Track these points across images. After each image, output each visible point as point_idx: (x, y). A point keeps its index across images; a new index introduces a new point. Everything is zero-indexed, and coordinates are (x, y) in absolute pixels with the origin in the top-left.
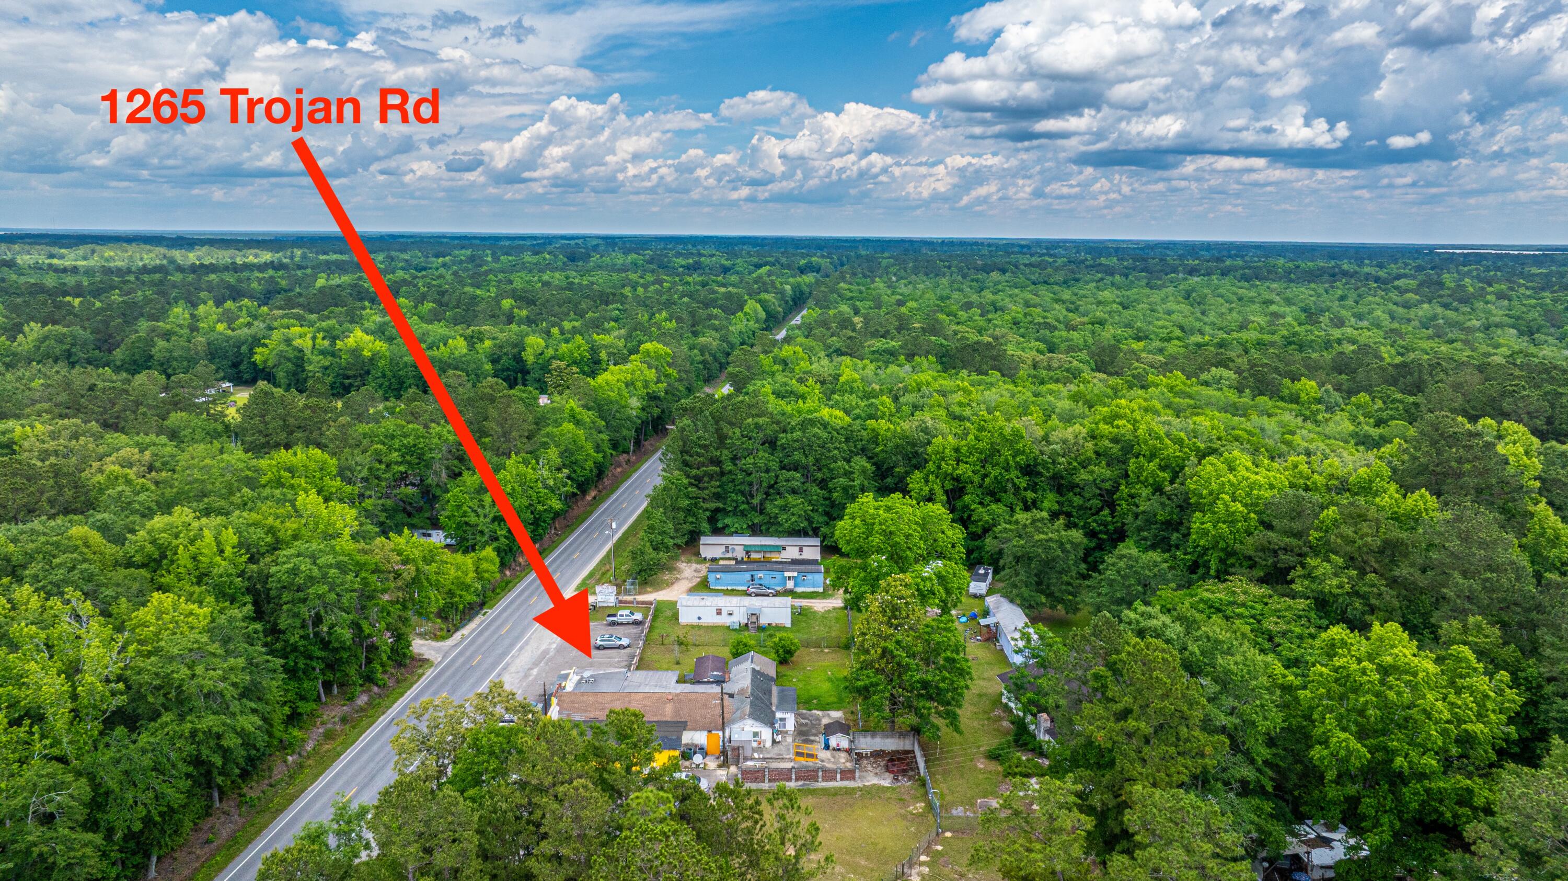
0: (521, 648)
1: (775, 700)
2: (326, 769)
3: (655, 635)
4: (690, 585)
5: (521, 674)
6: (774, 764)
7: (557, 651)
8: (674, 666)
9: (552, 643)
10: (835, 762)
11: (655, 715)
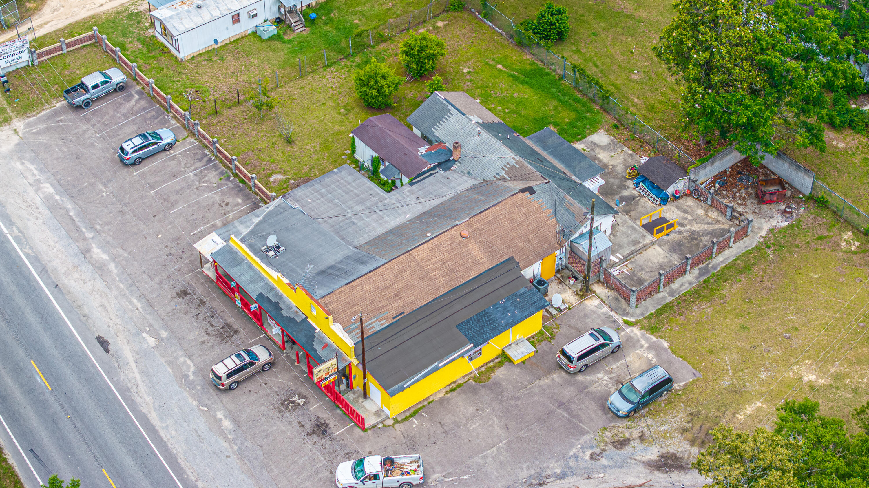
1: (556, 163)
5: (88, 268)
6: (639, 259)
7: (71, 197)
8: (289, 149)
9: (37, 185)
10: (697, 220)
11: (469, 269)
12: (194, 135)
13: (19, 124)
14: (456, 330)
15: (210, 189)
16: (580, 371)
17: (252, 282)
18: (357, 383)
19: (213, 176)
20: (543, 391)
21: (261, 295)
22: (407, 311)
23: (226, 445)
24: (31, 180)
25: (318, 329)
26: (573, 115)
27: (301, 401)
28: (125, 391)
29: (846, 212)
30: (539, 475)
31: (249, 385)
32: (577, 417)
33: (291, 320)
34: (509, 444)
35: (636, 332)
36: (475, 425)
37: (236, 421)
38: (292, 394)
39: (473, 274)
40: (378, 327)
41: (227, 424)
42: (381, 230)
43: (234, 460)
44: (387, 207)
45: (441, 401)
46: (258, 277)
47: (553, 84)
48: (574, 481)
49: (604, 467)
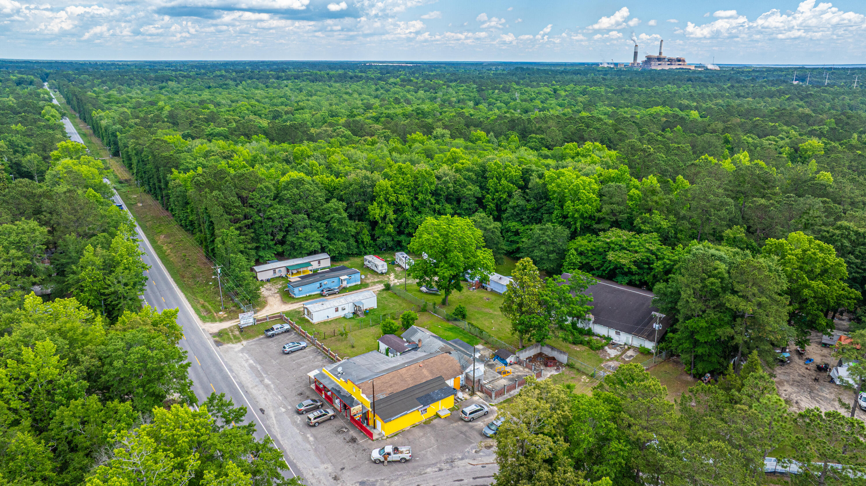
1: (461, 348)
4: (279, 298)
5: (262, 386)
6: (496, 383)
7: (260, 364)
8: (353, 349)
9: (247, 360)
10: (520, 371)
11: (422, 378)
12: (314, 345)
13: (244, 343)
14: (416, 400)
15: (318, 361)
16: (470, 421)
17: (330, 384)
18: (371, 422)
19: (320, 358)
20: (454, 428)
21: (333, 388)
22: (395, 392)
23: (309, 446)
24: (245, 359)
25: (356, 399)
26: (468, 340)
27: (346, 430)
28: (268, 427)
29: (582, 370)
30: (451, 459)
31: (324, 425)
32: (469, 437)
33: (344, 396)
34: (438, 448)
35: (494, 408)
36: (423, 440)
37: (315, 438)
38: (342, 428)
39: (424, 381)
40: (381, 397)
41: (311, 439)
42: (387, 368)
43: (312, 452)
44: (390, 362)
45: (408, 431)
46: (333, 382)
47: (460, 331)
48: (467, 461)
49: (481, 456)
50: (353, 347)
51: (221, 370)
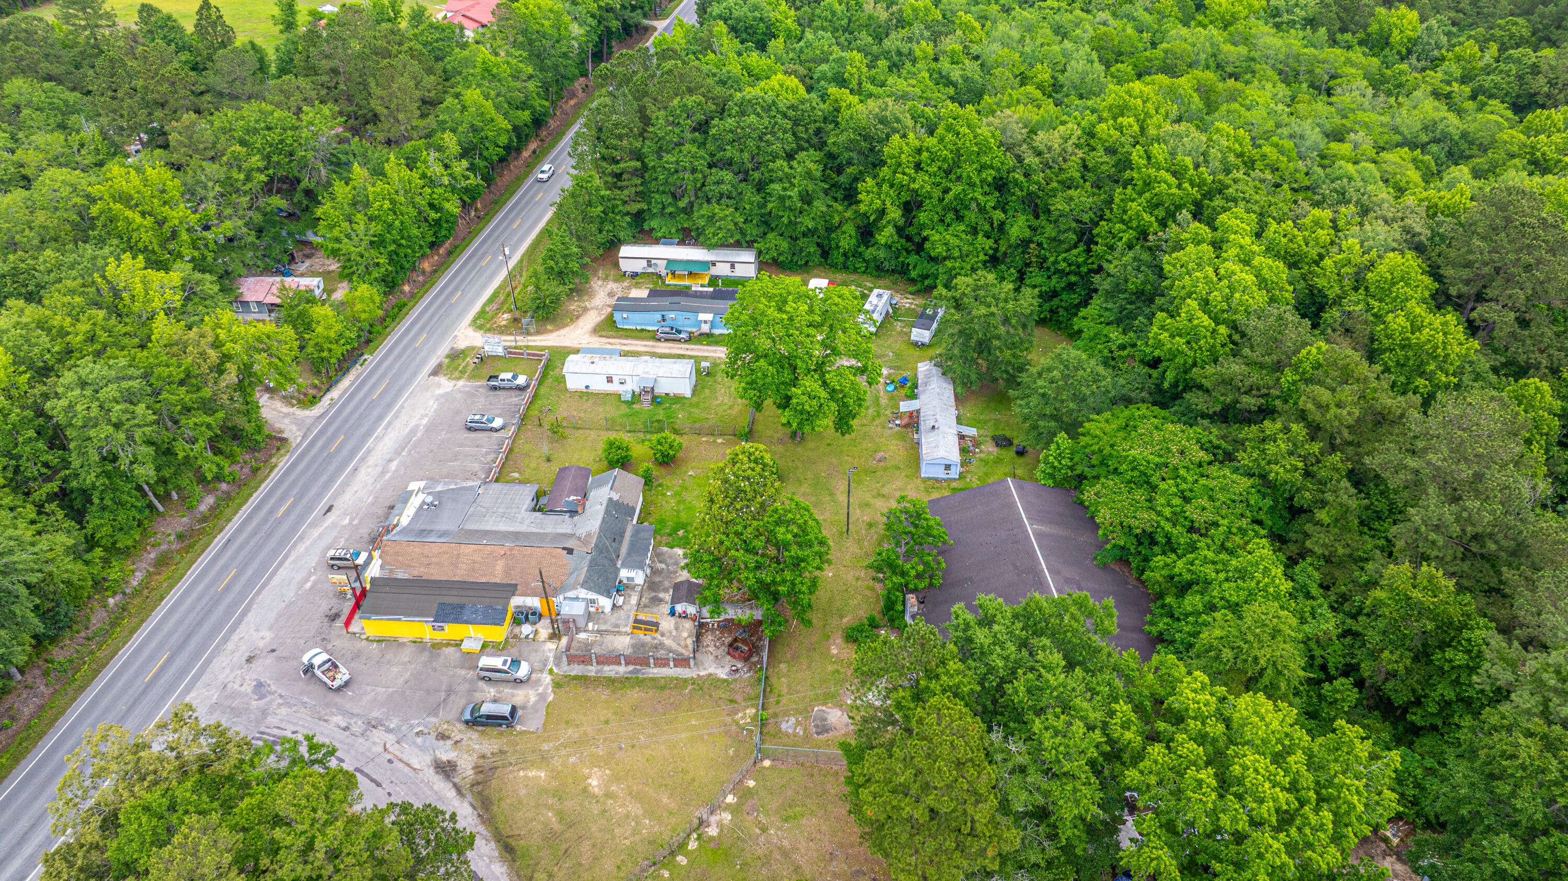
0: (390, 423)
1: (624, 550)
2: (143, 621)
3: (535, 412)
4: (599, 319)
5: (379, 469)
6: (608, 638)
7: (426, 431)
9: (424, 416)
10: (675, 639)
11: (484, 575)
13: (460, 384)
14: (434, 605)
15: (480, 462)
16: (484, 679)
19: (491, 457)
20: (452, 676)
23: (292, 595)
24: (425, 413)
28: (301, 538)
30: (380, 721)
32: (445, 704)
34: (394, 692)
35: (547, 679)
36: (396, 669)
37: (312, 587)
39: (484, 580)
40: (401, 576)
41: (309, 585)
42: (488, 527)
43: (283, 605)
45: (403, 644)
48: (391, 739)
49: (414, 743)
50: (549, 460)
51: (380, 418)
